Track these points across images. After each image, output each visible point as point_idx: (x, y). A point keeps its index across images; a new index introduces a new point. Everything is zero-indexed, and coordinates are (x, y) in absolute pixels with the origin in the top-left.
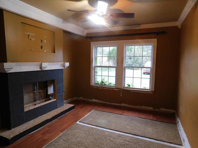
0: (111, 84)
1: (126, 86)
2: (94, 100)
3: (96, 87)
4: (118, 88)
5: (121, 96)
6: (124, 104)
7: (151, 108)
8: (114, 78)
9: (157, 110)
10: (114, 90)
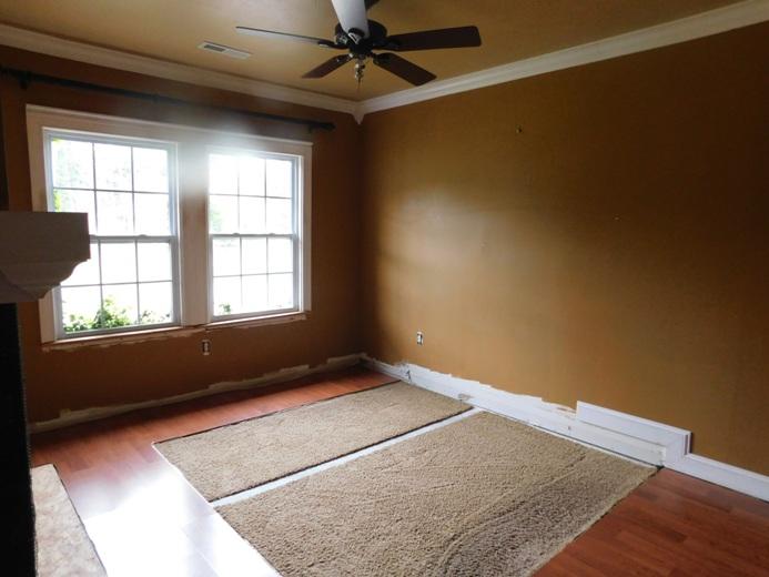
0: (151, 317)
1: (218, 311)
2: (68, 417)
3: (77, 345)
4: (196, 327)
5: (206, 354)
6: (218, 384)
7: (304, 369)
8: (168, 288)
9: (320, 368)
10: (175, 339)
